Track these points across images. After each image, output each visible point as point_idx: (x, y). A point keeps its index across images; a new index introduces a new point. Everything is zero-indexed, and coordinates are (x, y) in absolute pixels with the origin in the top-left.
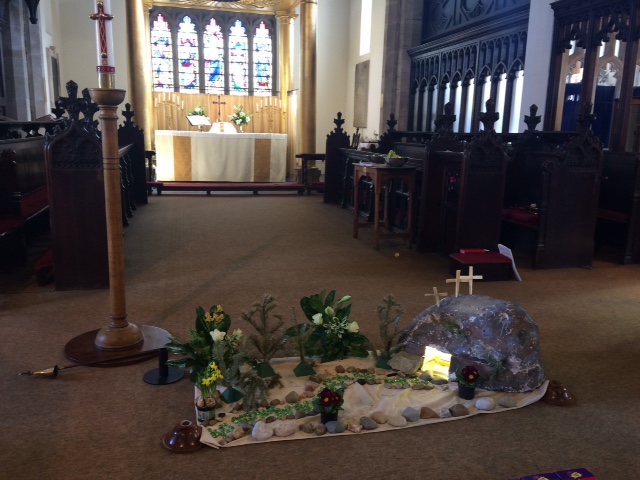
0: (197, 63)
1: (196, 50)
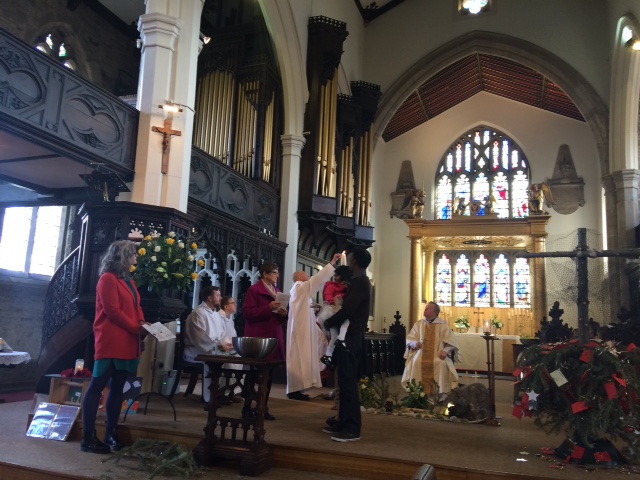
0: (469, 286)
1: (468, 276)
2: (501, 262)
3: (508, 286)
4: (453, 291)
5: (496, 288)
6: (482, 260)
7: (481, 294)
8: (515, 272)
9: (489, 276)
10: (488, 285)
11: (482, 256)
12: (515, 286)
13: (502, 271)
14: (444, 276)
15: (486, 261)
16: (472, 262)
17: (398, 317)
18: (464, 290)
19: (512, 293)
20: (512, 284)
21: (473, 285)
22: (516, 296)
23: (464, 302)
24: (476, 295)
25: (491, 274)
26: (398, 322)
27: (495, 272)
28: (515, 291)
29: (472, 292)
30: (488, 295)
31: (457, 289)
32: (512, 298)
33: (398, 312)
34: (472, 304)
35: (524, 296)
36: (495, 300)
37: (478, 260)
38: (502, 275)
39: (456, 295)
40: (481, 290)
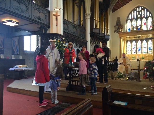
0: (136, 49)
1: (136, 46)
2: (145, 42)
3: (146, 48)
4: (131, 50)
5: (143, 49)
6: (139, 42)
7: (139, 51)
8: (148, 44)
9: (141, 46)
10: (141, 48)
11: (139, 41)
12: (148, 48)
13: (145, 44)
14: (129, 46)
15: (140, 42)
16: (136, 43)
17: (116, 57)
18: (134, 50)
19: (147, 50)
20: (147, 47)
21: (137, 48)
22: (148, 50)
23: (135, 53)
24: (138, 51)
25: (142, 45)
26: (116, 59)
27: (143, 44)
28: (148, 49)
29: (137, 50)
30: (141, 51)
31: (132, 50)
32: (147, 51)
33: (116, 56)
34: (137, 53)
35: (151, 50)
36: (143, 52)
37: (138, 42)
38: (145, 45)
39: (132, 51)
40: (139, 50)
